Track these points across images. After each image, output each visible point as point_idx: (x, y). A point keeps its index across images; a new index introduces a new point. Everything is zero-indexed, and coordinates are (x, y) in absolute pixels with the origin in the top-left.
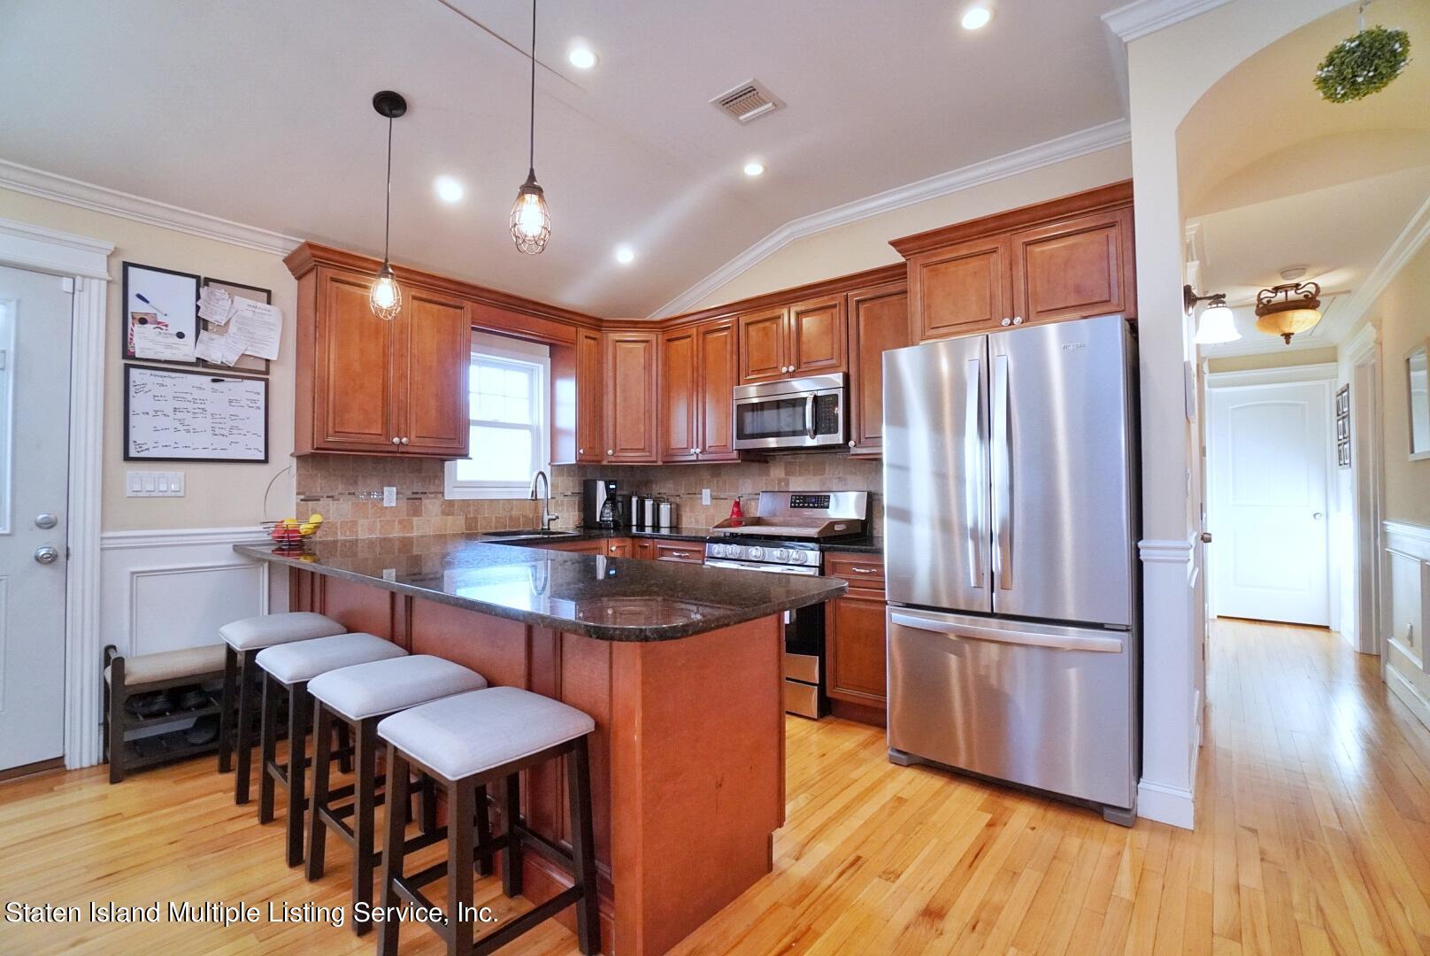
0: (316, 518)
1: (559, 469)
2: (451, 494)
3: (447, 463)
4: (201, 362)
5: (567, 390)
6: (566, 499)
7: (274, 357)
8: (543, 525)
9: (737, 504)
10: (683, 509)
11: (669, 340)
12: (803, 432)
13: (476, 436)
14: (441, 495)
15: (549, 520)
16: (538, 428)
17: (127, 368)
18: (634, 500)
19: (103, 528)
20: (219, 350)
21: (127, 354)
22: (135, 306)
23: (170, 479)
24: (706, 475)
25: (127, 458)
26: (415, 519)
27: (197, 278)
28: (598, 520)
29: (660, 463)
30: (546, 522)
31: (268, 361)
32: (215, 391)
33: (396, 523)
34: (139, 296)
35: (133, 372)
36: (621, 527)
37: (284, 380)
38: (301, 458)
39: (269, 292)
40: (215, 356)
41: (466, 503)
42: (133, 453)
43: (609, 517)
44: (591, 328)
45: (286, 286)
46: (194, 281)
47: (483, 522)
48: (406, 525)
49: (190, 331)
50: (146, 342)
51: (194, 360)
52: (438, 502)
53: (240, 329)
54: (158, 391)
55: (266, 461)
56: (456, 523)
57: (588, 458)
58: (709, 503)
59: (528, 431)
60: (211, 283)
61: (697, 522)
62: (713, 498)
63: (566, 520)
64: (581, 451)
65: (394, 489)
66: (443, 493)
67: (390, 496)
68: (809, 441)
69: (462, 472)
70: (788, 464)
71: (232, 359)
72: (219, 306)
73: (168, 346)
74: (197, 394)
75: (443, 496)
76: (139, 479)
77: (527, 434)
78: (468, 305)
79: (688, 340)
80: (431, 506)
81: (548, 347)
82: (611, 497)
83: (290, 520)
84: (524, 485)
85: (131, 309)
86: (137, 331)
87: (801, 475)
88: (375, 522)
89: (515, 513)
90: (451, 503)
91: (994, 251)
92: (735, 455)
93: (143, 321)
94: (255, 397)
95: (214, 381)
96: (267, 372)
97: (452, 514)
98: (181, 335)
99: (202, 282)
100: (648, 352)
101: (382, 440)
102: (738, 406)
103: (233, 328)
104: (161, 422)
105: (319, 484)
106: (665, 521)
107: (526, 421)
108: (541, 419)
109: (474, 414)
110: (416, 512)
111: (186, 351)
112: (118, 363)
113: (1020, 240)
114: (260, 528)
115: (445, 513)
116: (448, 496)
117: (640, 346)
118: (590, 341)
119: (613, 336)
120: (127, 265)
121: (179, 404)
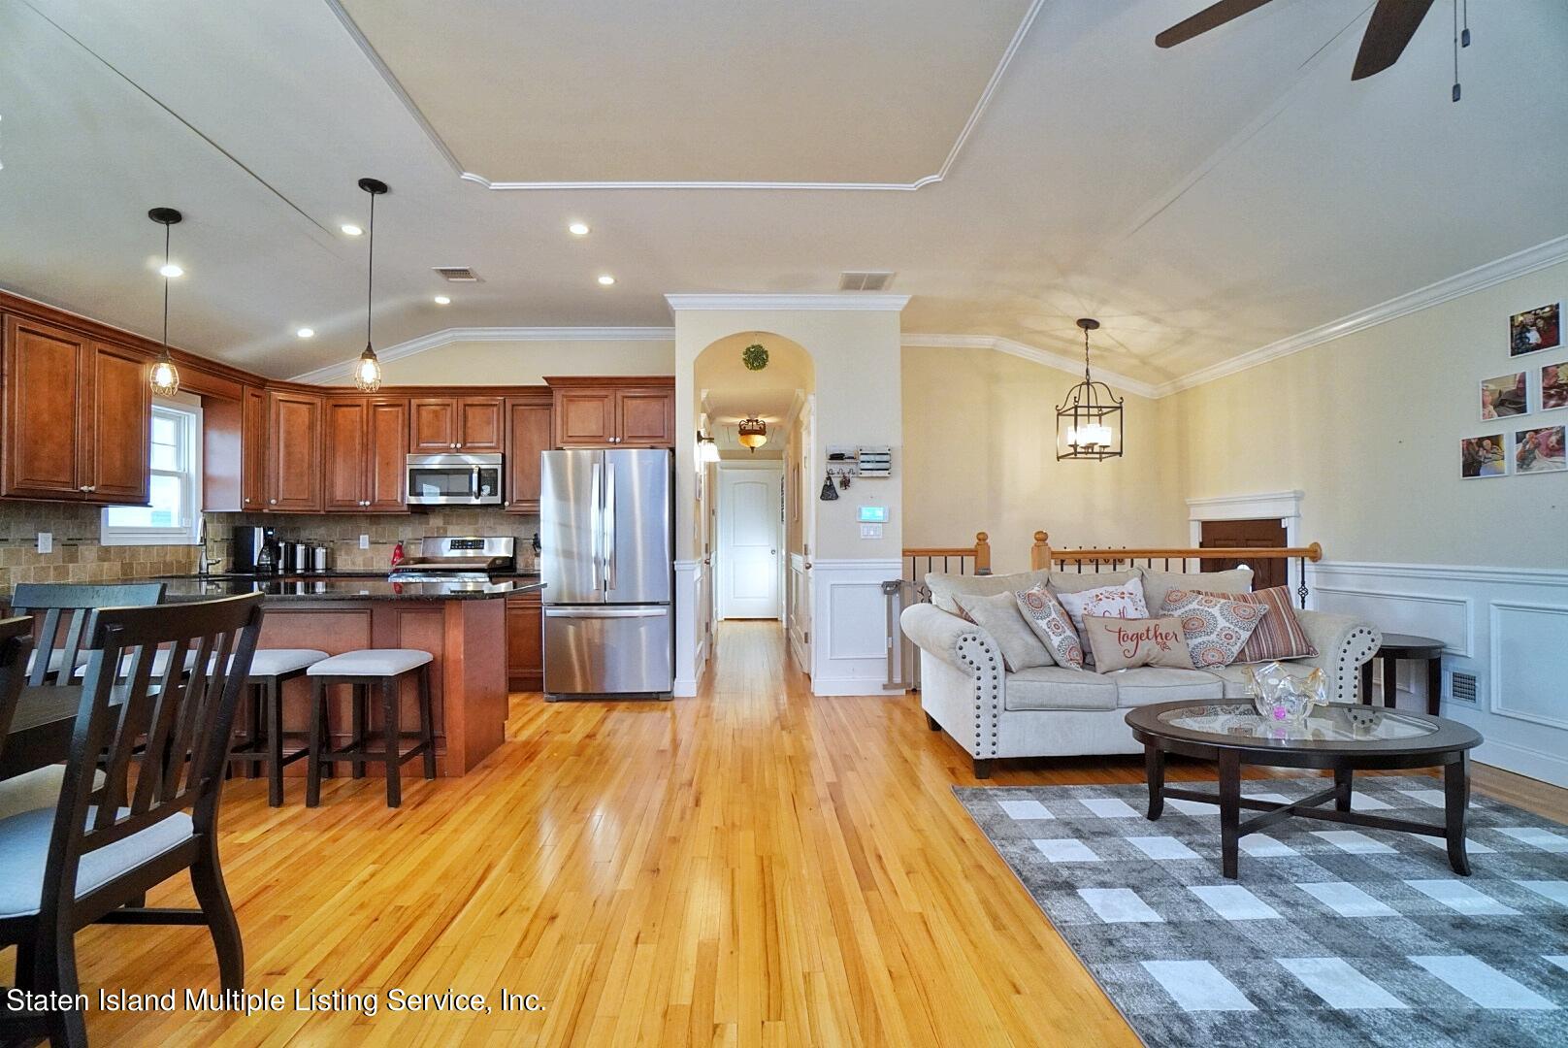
1: (209, 516)
2: (107, 540)
3: (103, 510)
6: (217, 545)
8: (201, 568)
9: (400, 547)
10: (338, 553)
11: (336, 406)
12: (470, 493)
14: (96, 542)
15: (208, 565)
16: (188, 475)
18: (282, 545)
24: (364, 524)
26: (71, 565)
28: (256, 564)
29: (322, 513)
30: (204, 565)
33: (52, 569)
41: (122, 549)
43: (266, 561)
44: (256, 387)
47: (139, 567)
48: (63, 572)
52: (95, 549)
56: (112, 569)
57: (253, 506)
58: (367, 547)
59: (176, 478)
61: (353, 563)
62: (371, 543)
63: (217, 562)
64: (248, 500)
65: (50, 535)
66: (99, 539)
67: (45, 541)
68: (474, 501)
70: (445, 515)
75: (99, 542)
77: (177, 481)
78: (148, 360)
79: (357, 409)
80: (89, 551)
81: (199, 398)
82: (271, 543)
84: (176, 531)
87: (458, 524)
89: (168, 558)
90: (107, 549)
91: (606, 397)
92: (405, 508)
97: (109, 560)
100: (312, 413)
101: (69, 490)
102: (411, 470)
106: (320, 562)
107: (173, 468)
108: (193, 466)
110: (72, 558)
113: (620, 394)
115: (102, 559)
116: (104, 543)
117: (305, 407)
118: (255, 399)
119: (276, 396)
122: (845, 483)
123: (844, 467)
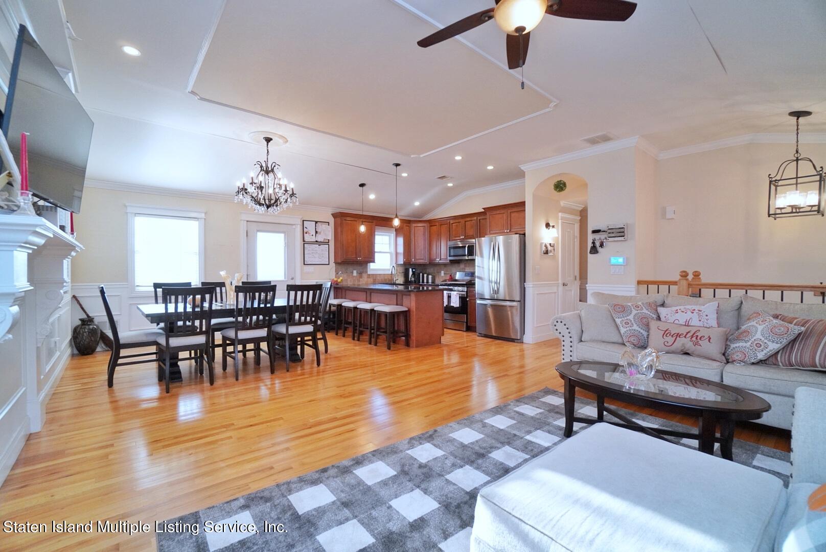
0: (341, 278)
1: (398, 265)
3: (369, 264)
4: (317, 241)
5: (401, 240)
6: (400, 274)
7: (330, 239)
9: (451, 276)
10: (436, 276)
11: (431, 226)
12: (465, 255)
13: (377, 255)
15: (395, 280)
16: (392, 253)
17: (304, 244)
18: (421, 274)
20: (320, 238)
21: (304, 241)
22: (305, 230)
23: (311, 268)
24: (443, 267)
25: (304, 264)
26: (361, 279)
28: (410, 280)
29: (428, 263)
31: (329, 240)
32: (319, 248)
33: (357, 280)
34: (306, 228)
35: (305, 245)
36: (417, 281)
37: (332, 244)
38: (336, 263)
39: (329, 223)
40: (319, 240)
41: (373, 275)
43: (413, 279)
44: (407, 223)
45: (332, 220)
47: (377, 280)
48: (359, 281)
49: (314, 234)
50: (307, 238)
51: (315, 241)
53: (324, 232)
54: (309, 249)
55: (329, 264)
56: (371, 280)
57: (409, 262)
58: (443, 274)
60: (318, 222)
63: (401, 280)
64: (405, 260)
65: (356, 271)
67: (355, 273)
68: (467, 258)
69: (372, 266)
70: (465, 264)
71: (322, 240)
72: (319, 227)
73: (311, 238)
74: (316, 249)
75: (367, 273)
76: (307, 268)
77: (389, 255)
78: (375, 221)
79: (435, 227)
80: (365, 276)
81: (395, 228)
82: (414, 273)
83: (335, 279)
84: (389, 270)
86: (305, 234)
87: (468, 267)
88: (352, 280)
89: (386, 278)
90: (369, 275)
91: (504, 213)
92: (449, 261)
93: (306, 233)
94: (327, 248)
95: (318, 245)
96: (329, 242)
97: (370, 278)
99: (316, 222)
100: (424, 229)
101: (355, 259)
102: (449, 247)
103: (322, 233)
104: (310, 256)
105: (340, 270)
106: (430, 281)
107: (388, 251)
108: (393, 250)
109: (376, 250)
110: (361, 277)
111: (314, 239)
112: (302, 243)
113: (509, 211)
115: (368, 278)
116: (369, 273)
117: (422, 228)
118: (407, 227)
119: (414, 225)
120: (303, 221)
121: (313, 251)
122: (602, 245)
123: (602, 236)
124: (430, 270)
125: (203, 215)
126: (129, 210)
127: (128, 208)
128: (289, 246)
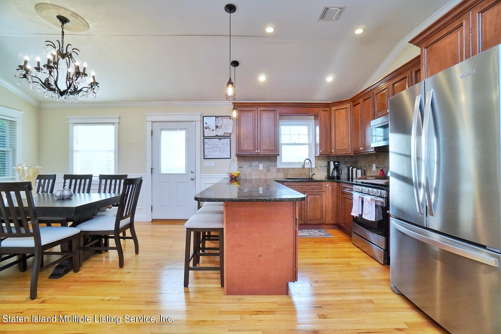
1: (317, 158)
2: (279, 166)
3: (278, 157)
4: (217, 136)
5: (318, 130)
6: (321, 168)
8: (310, 176)
9: (382, 170)
10: (367, 172)
11: (354, 106)
15: (312, 175)
16: (310, 144)
17: (204, 139)
18: (351, 169)
19: (200, 173)
20: (220, 132)
21: (204, 136)
22: (205, 125)
23: (212, 163)
24: (374, 158)
25: (204, 158)
26: (268, 173)
27: (216, 116)
28: (331, 175)
29: (352, 154)
31: (230, 133)
32: (219, 142)
33: (263, 174)
34: (205, 123)
35: (205, 139)
37: (233, 137)
38: (238, 156)
39: (230, 116)
40: (219, 134)
41: (284, 169)
42: (205, 158)
43: (335, 174)
44: (325, 107)
46: (215, 117)
47: (290, 175)
48: (266, 175)
49: (214, 129)
50: (208, 133)
51: (215, 135)
52: (275, 169)
53: (224, 127)
54: (209, 143)
55: (230, 158)
56: (281, 175)
57: (324, 153)
58: (375, 170)
60: (218, 117)
62: (377, 168)
63: (323, 175)
65: (262, 165)
66: (277, 166)
67: (261, 166)
71: (222, 134)
72: (220, 122)
73: (211, 133)
74: (216, 143)
76: (207, 163)
77: (307, 146)
78: (278, 109)
80: (273, 170)
81: (314, 116)
82: (336, 167)
83: (234, 172)
85: (204, 126)
86: (205, 130)
88: (257, 174)
90: (279, 169)
92: (373, 150)
93: (206, 128)
94: (228, 143)
95: (219, 140)
96: (230, 136)
97: (280, 172)
98: (213, 130)
99: (217, 117)
100: (347, 112)
101: (253, 151)
102: (372, 129)
103: (223, 127)
104: (210, 150)
105: (242, 163)
107: (306, 142)
108: (311, 141)
110: (269, 171)
111: (214, 134)
112: (203, 138)
114: (227, 174)
115: (277, 172)
116: (278, 167)
117: (344, 110)
118: (325, 112)
119: (334, 108)
120: (203, 117)
121: (213, 146)
124: (362, 163)
125: (117, 121)
126: (70, 121)
127: (69, 120)
128: (189, 141)
